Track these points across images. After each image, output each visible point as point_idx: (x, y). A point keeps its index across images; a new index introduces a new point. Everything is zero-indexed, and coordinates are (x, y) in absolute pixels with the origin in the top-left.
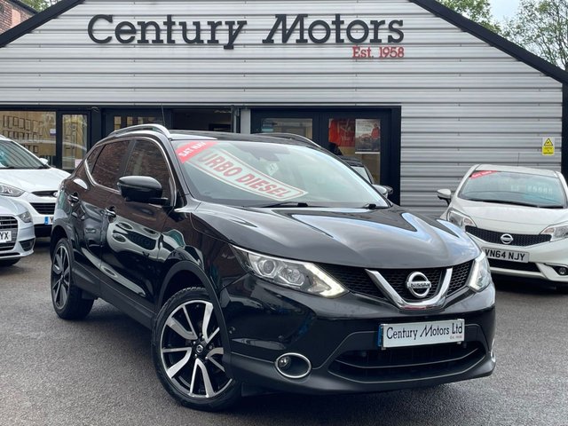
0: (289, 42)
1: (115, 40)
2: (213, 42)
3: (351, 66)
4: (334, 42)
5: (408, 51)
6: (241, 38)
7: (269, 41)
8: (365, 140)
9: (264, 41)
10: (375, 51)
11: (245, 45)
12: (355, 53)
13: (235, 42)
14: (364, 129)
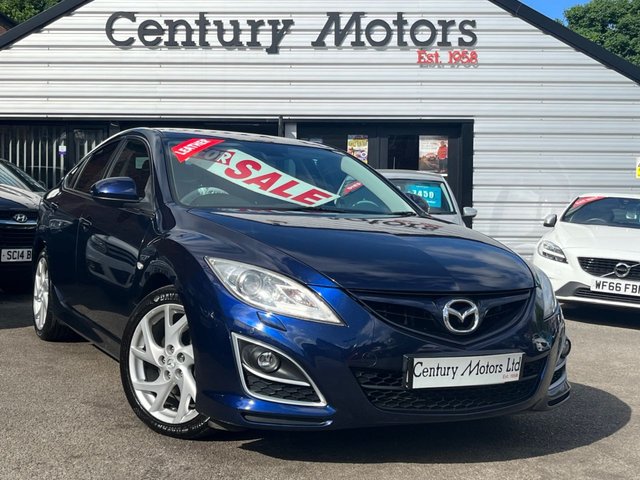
0: (344, 44)
1: (138, 42)
2: (254, 44)
3: (416, 73)
4: (396, 44)
5: (482, 56)
6: (286, 40)
7: (319, 44)
8: (429, 160)
9: (313, 43)
10: (444, 56)
11: (291, 47)
12: (421, 58)
13: (280, 45)
14: (429, 147)
